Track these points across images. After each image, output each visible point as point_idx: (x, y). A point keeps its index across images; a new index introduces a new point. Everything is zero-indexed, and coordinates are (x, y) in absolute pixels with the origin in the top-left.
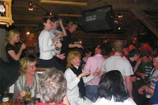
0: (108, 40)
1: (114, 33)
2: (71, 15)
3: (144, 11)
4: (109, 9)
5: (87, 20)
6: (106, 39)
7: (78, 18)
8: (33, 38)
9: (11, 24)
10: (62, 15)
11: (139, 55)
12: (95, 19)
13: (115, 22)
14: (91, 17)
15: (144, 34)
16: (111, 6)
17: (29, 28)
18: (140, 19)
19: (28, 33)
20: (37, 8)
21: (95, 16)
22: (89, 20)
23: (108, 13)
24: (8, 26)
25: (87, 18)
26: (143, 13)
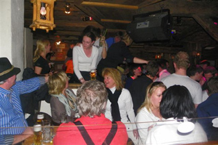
0: (162, 55)
1: (170, 46)
2: (117, 21)
3: (211, 17)
4: (166, 14)
5: (138, 27)
6: (159, 54)
7: (126, 24)
8: (63, 50)
9: (52, 29)
10: (105, 20)
11: (202, 73)
12: (147, 26)
13: (173, 31)
14: (143, 23)
15: (210, 48)
16: (168, 11)
17: (61, 36)
18: (205, 28)
19: (58, 43)
20: (74, 11)
21: (148, 22)
22: (140, 27)
23: (164, 19)
24: (47, 30)
25: (138, 24)
26: (210, 20)
